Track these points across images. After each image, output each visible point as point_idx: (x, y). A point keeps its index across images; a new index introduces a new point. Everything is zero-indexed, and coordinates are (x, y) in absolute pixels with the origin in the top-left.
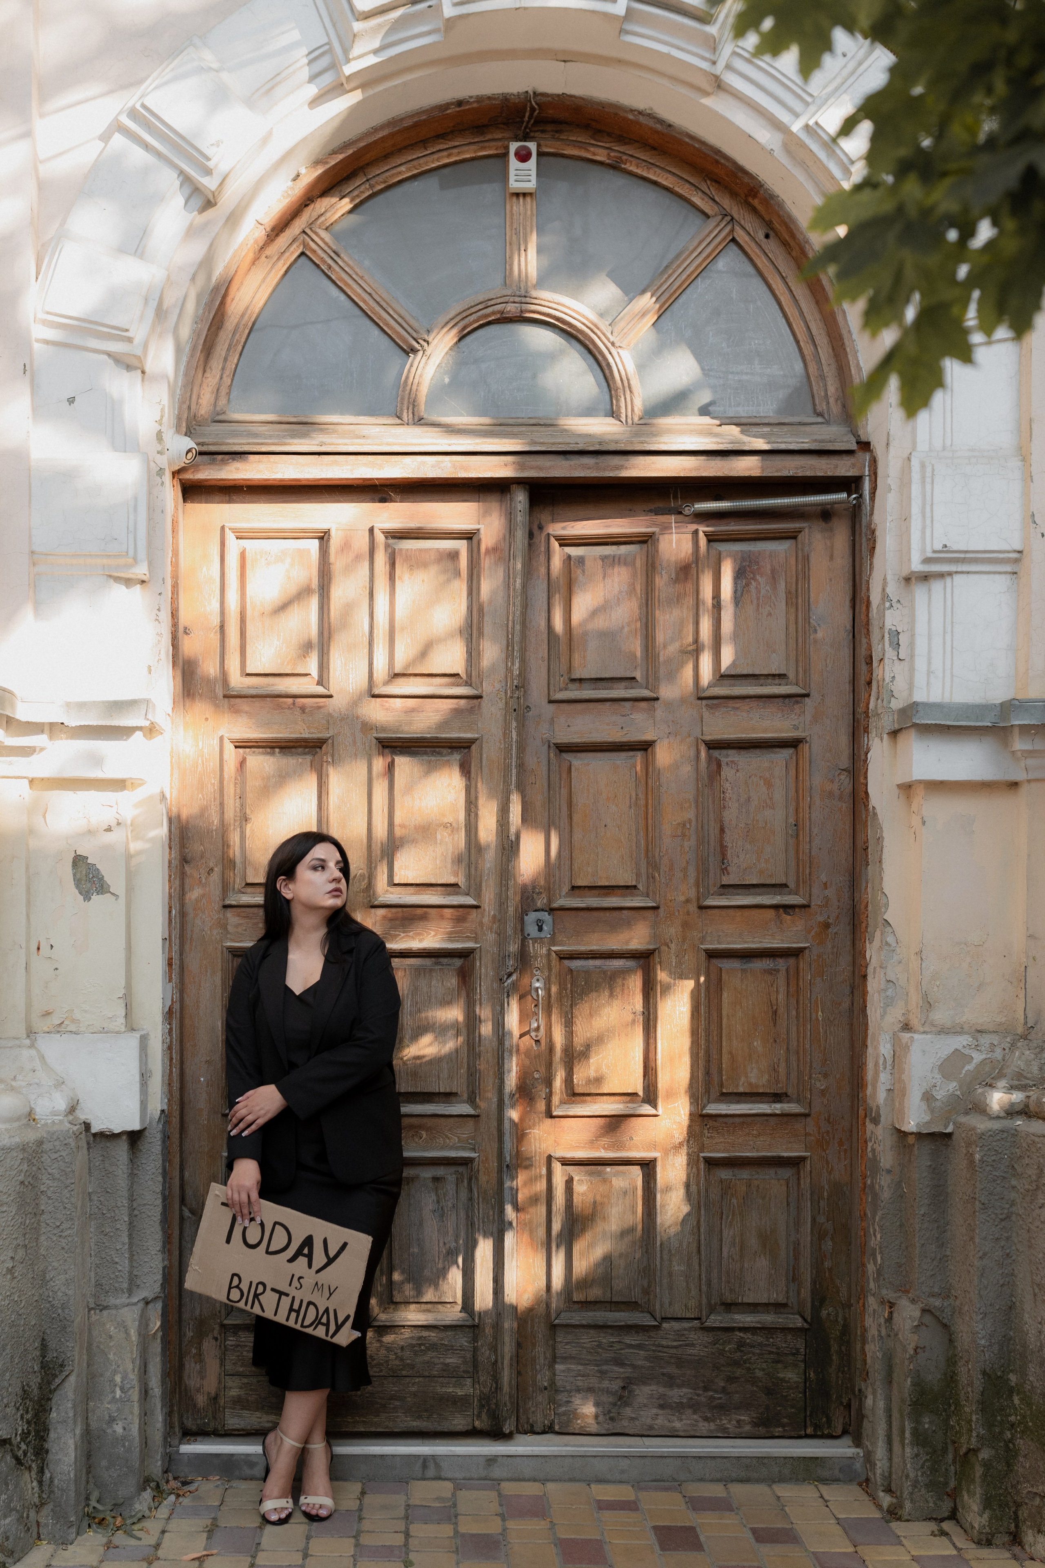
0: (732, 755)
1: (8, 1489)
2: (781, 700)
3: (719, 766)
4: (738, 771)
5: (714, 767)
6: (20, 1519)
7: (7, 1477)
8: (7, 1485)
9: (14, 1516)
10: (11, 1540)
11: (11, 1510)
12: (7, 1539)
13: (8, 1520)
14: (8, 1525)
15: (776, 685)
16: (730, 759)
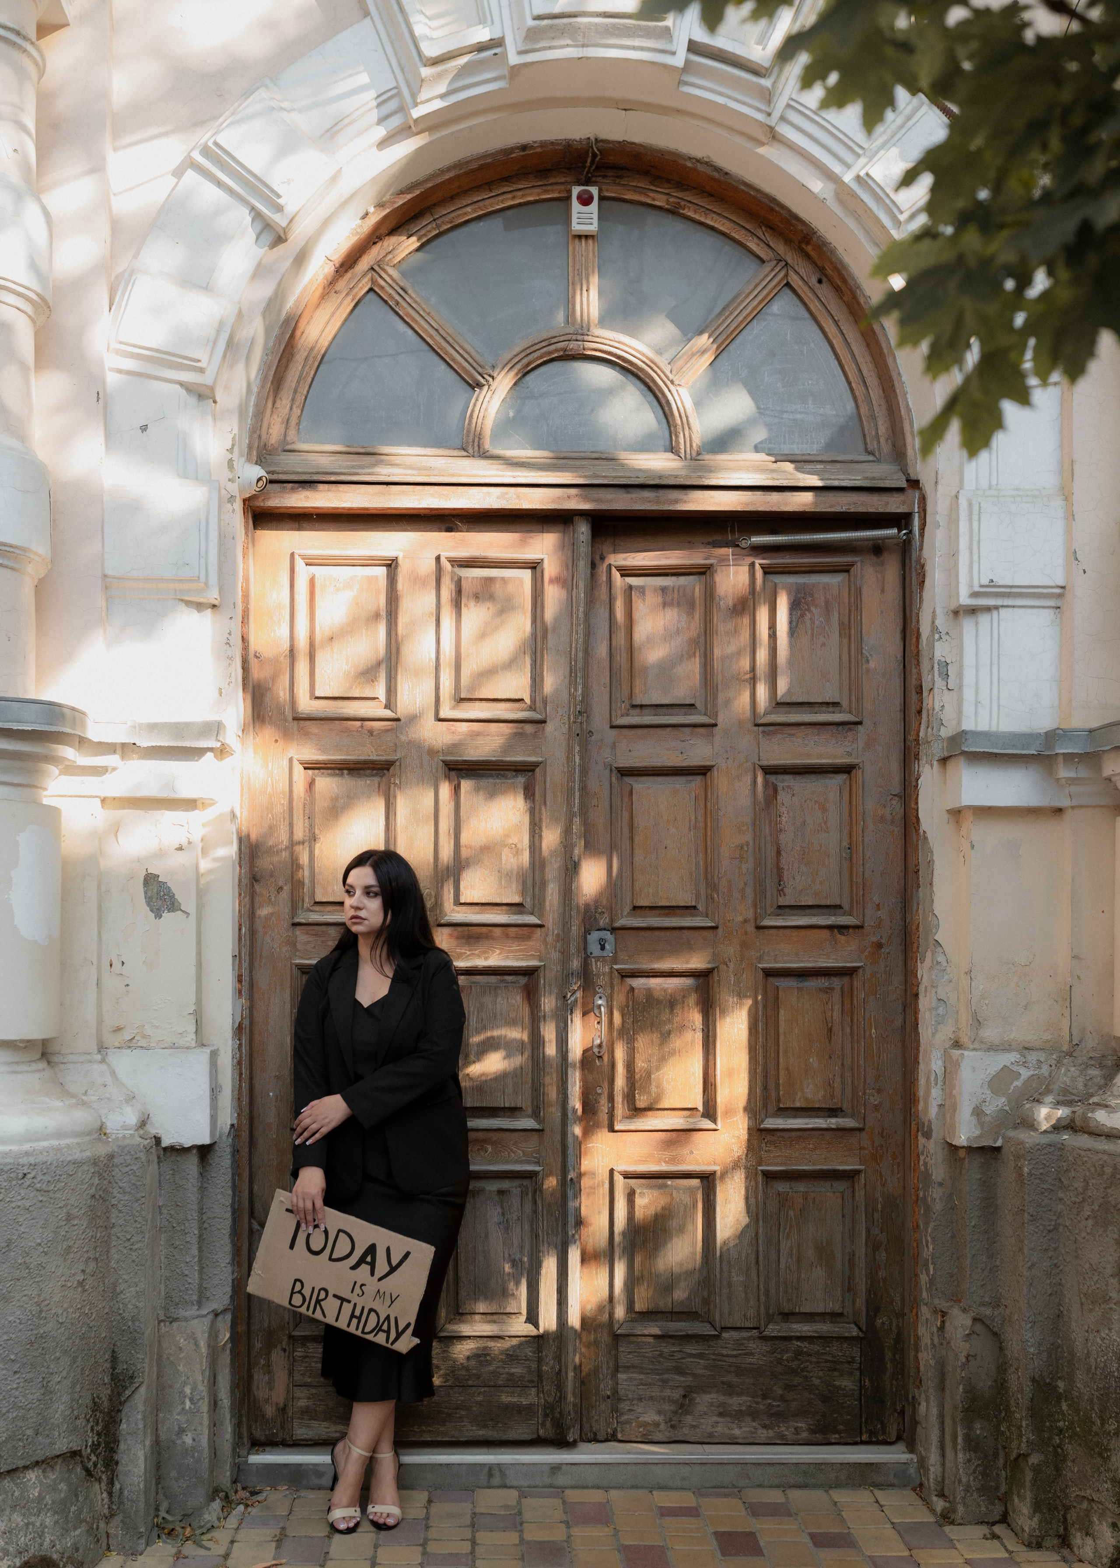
0: (788, 780)
1: (78, 1501)
2: (835, 727)
3: (775, 790)
4: (793, 795)
5: (771, 791)
6: (89, 1531)
7: (77, 1488)
8: (77, 1496)
9: (84, 1527)
10: (81, 1551)
11: (81, 1522)
12: (77, 1550)
13: (78, 1532)
14: (78, 1536)
15: (829, 712)
16: (786, 784)
